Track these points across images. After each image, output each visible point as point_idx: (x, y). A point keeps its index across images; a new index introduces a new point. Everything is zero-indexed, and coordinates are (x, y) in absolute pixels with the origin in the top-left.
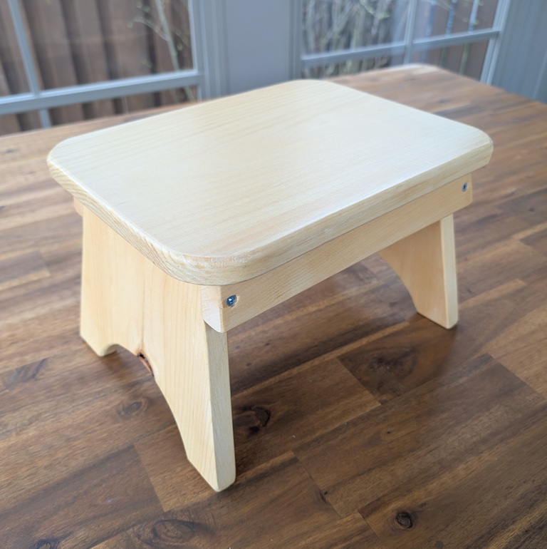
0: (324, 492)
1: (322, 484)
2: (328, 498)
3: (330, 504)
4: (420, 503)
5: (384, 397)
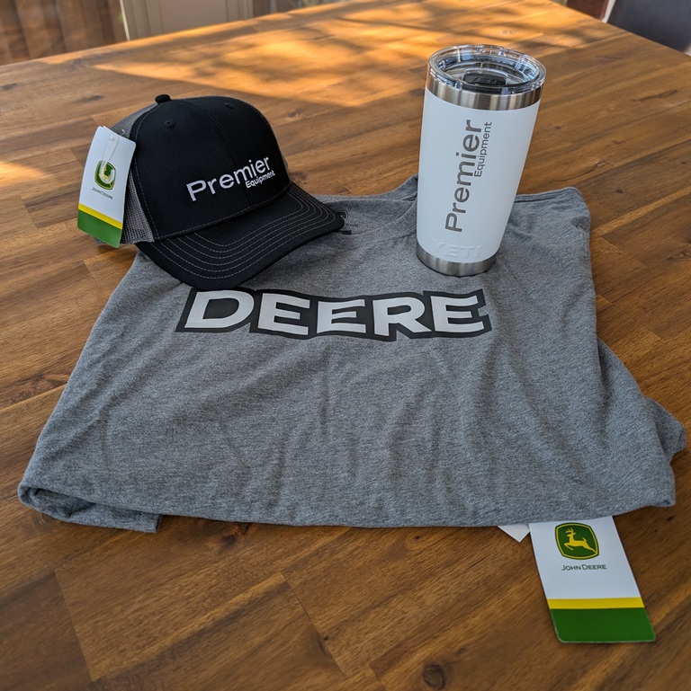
0: (325, 636)
1: (322, 624)
2: (329, 648)
3: (331, 657)
4: (457, 649)
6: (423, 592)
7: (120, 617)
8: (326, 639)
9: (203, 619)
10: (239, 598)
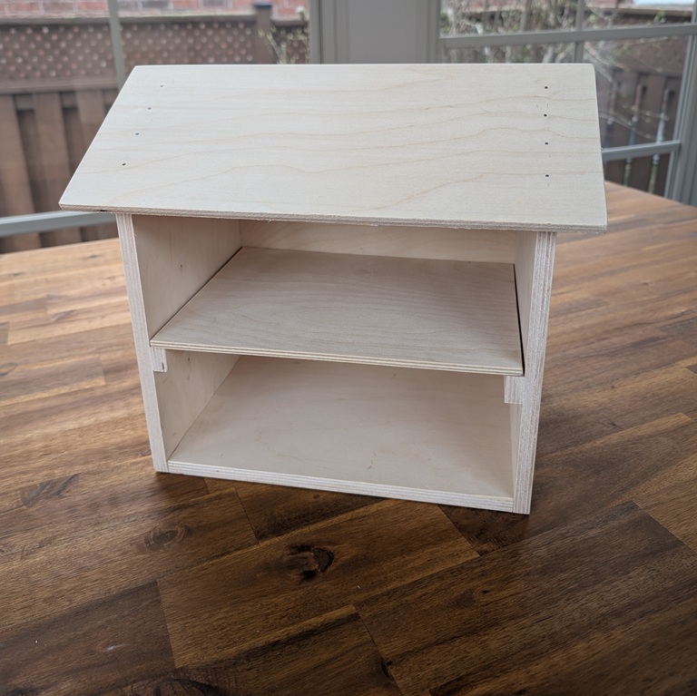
0: (388, 661)
1: (387, 650)
2: (392, 671)
3: (393, 679)
4: (517, 690)
5: (485, 547)
6: (487, 637)
7: (207, 621)
8: (390, 663)
9: (278, 633)
10: (313, 620)
